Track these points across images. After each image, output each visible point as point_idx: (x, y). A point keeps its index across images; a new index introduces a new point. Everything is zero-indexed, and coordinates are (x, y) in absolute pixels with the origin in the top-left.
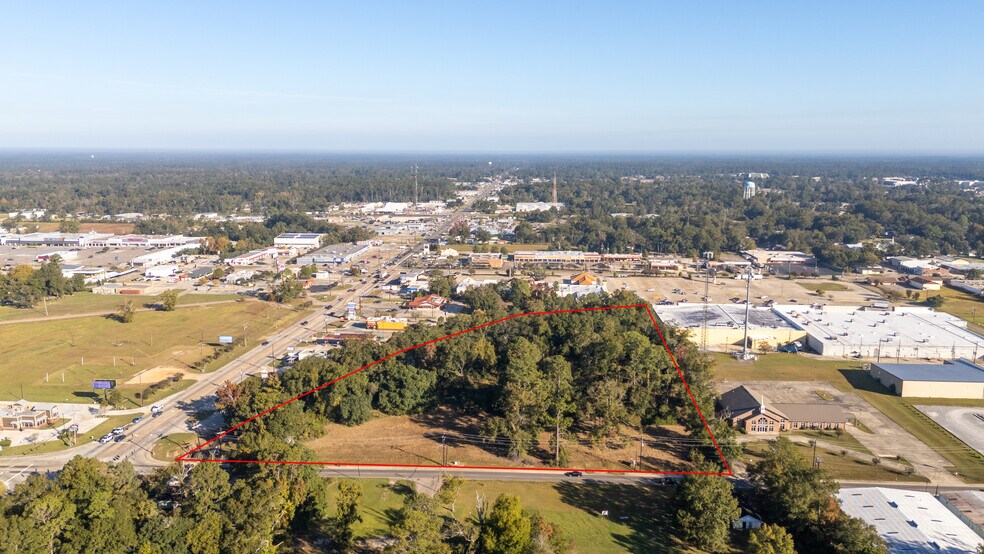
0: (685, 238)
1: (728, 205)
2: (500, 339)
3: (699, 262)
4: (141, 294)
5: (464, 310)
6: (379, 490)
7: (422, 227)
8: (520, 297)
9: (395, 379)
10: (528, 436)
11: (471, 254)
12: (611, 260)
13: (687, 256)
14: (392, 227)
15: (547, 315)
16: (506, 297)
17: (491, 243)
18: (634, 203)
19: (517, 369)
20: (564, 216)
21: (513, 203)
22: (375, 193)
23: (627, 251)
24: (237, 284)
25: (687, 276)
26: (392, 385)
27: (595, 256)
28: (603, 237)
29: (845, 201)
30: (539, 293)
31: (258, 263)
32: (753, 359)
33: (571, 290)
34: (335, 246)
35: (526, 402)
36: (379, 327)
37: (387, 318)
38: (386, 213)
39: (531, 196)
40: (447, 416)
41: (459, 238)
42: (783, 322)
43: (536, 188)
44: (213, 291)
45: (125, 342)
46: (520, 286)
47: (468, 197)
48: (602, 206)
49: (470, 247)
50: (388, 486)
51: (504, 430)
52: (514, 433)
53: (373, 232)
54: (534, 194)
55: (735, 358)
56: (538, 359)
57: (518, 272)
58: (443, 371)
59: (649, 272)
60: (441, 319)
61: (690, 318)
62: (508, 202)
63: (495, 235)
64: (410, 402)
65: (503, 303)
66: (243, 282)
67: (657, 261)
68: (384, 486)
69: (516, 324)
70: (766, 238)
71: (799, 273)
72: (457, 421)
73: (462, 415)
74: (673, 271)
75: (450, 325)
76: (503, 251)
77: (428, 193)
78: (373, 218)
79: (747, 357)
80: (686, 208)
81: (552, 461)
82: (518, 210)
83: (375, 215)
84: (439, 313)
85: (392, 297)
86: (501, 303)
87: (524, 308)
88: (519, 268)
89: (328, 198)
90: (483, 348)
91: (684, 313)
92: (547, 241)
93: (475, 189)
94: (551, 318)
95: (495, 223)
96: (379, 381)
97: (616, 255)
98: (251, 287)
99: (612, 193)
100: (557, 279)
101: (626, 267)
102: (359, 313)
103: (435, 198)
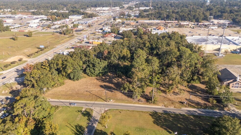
0: (191, 16)
1: (201, 7)
2: (132, 49)
3: (196, 23)
4: (25, 32)
5: (121, 38)
6: (77, 113)
7: (112, 14)
8: (139, 34)
9: (92, 64)
10: (140, 90)
11: (125, 21)
12: (168, 23)
13: (192, 22)
14: (104, 14)
15: (149, 40)
16: (135, 34)
17: (132, 18)
18: (173, 7)
19: (137, 62)
20: (153, 11)
21: (139, 7)
22: (100, 5)
23: (173, 20)
24: (54, 29)
25: (193, 27)
26: (91, 66)
27: (163, 21)
28: (165, 16)
29: (236, 6)
30: (146, 32)
31: (63, 23)
32: (223, 56)
33: (156, 31)
34: (86, 19)
35: (140, 77)
36: (93, 43)
37: (96, 40)
38: (102, 10)
39: (144, 6)
40: (110, 78)
41: (122, 17)
42: (231, 42)
43: (145, 3)
44: (47, 31)
45: (12, 47)
46: (139, 30)
47: (126, 6)
48: (164, 8)
49: (125, 19)
50: (81, 111)
51: (131, 88)
52: (135, 89)
53: (97, 15)
54: (145, 5)
55: (216, 55)
56: (145, 57)
57: (139, 26)
58: (110, 61)
59: (180, 26)
60: (113, 41)
61: (197, 41)
62: (137, 7)
63: (133, 16)
64: (97, 72)
65: (134, 36)
66: (56, 28)
67: (183, 23)
68: (79, 111)
69: (138, 43)
70: (216, 16)
71: (230, 26)
72: (114, 80)
73: (116, 77)
74: (188, 26)
75: (114, 43)
76: (135, 20)
77: (115, 5)
78: (99, 11)
79: (220, 55)
80: (189, 8)
81: (150, 101)
82: (140, 9)
83: (100, 10)
84: (113, 39)
85: (99, 34)
86: (133, 36)
87: (141, 38)
88: (140, 25)
89: (88, 7)
90: (126, 52)
91: (195, 39)
92: (148, 17)
93: (128, 4)
94: (150, 41)
95: (133, 13)
96: (87, 64)
97: (170, 21)
98: (58, 30)
99: (167, 4)
100: (152, 28)
101: (173, 25)
102: (88, 38)
103: (117, 6)
